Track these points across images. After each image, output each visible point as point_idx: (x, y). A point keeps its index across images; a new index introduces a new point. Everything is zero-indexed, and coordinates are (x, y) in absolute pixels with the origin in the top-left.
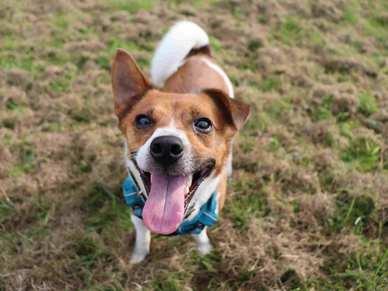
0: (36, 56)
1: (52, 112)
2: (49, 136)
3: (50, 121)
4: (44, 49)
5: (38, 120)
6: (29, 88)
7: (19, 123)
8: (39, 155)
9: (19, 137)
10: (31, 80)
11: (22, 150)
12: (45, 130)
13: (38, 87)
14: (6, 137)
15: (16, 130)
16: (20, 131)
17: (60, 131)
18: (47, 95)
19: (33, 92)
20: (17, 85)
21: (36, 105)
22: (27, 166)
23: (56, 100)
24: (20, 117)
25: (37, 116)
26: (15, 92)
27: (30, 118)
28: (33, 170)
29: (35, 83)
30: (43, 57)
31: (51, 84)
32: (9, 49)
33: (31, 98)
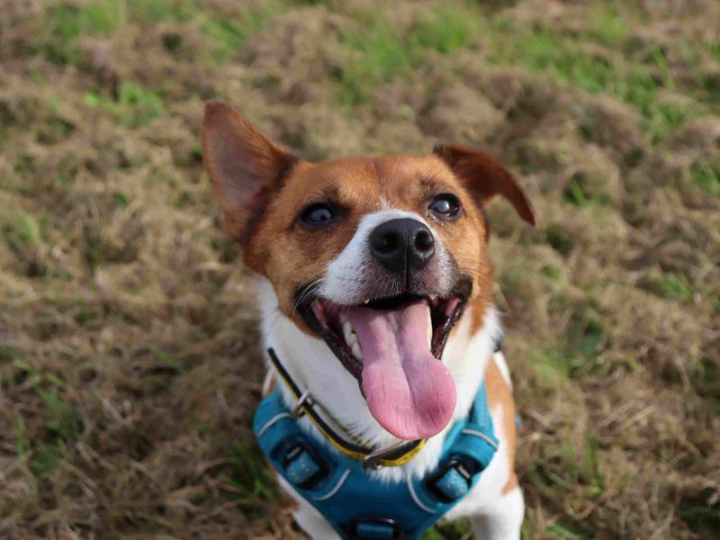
0: (670, 75)
1: (678, 246)
2: (657, 306)
3: (666, 269)
4: (697, 60)
5: (632, 254)
6: (631, 160)
7: (586, 244)
8: (616, 345)
9: (575, 283)
10: (644, 142)
11: (576, 318)
12: (646, 286)
13: (658, 164)
14: (547, 271)
15: (573, 261)
16: (581, 265)
17: (687, 304)
18: (675, 195)
19: (637, 175)
20: (602, 143)
21: (641, 211)
22: (578, 361)
23: (697, 215)
24: (594, 232)
25: (633, 243)
26: (598, 161)
27: (616, 240)
28: (592, 380)
29: (650, 151)
30: (687, 84)
31: (695, 167)
32: (597, 37)
33: (629, 188)
